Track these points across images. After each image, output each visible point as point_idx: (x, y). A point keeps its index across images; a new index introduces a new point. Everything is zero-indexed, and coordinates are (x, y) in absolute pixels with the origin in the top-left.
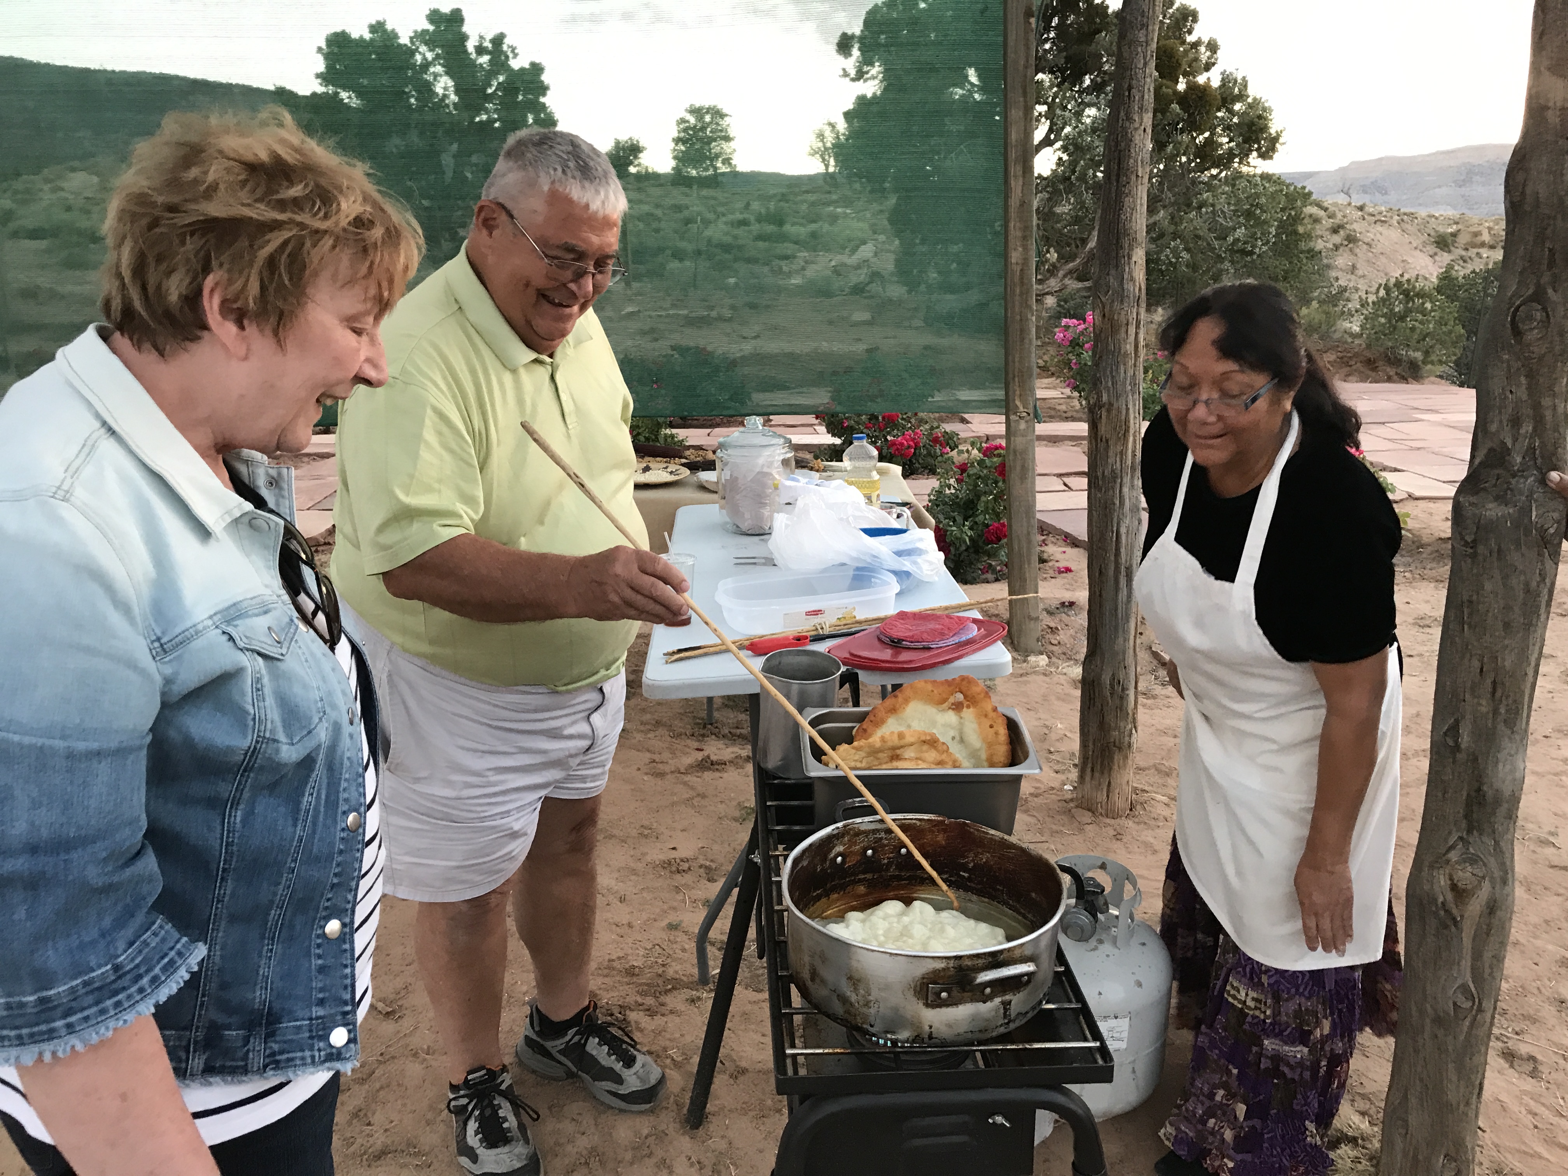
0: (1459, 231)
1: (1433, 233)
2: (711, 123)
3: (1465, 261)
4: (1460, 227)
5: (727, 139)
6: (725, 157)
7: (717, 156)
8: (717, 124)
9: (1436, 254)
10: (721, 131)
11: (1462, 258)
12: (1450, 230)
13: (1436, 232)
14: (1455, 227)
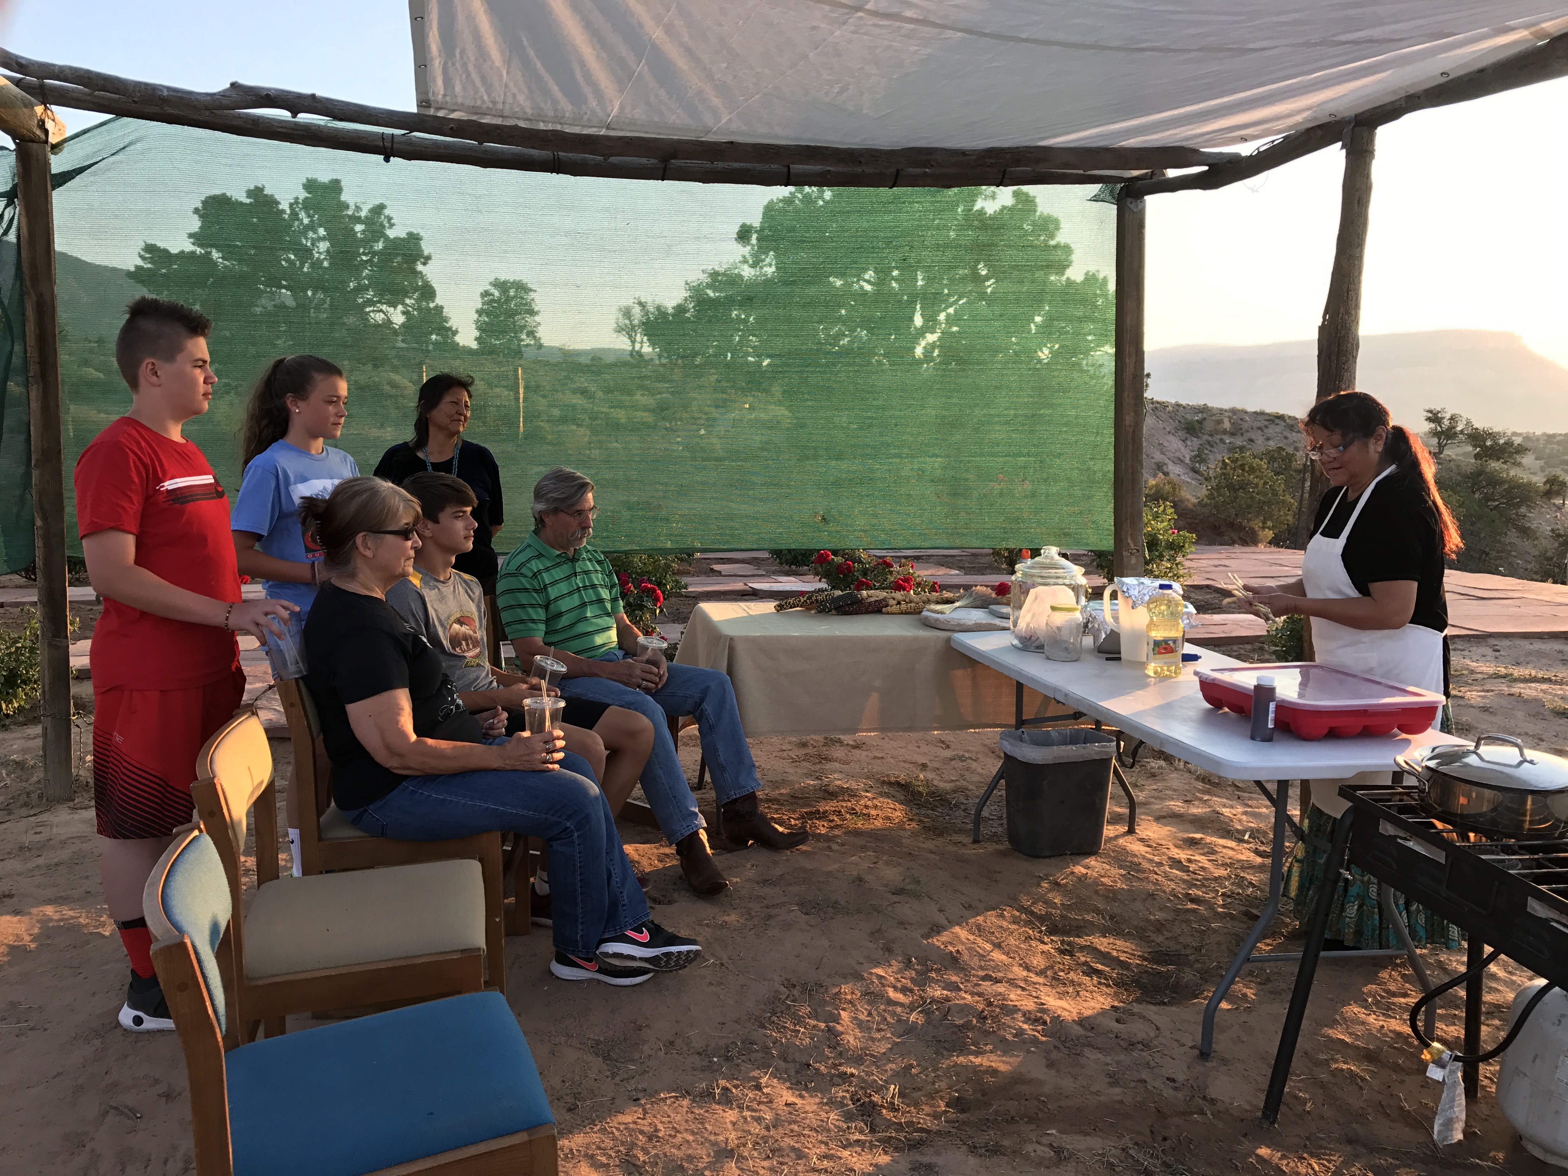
0: (1204, 419)
1: (1183, 421)
2: (515, 296)
3: (1212, 446)
4: (1205, 415)
5: (532, 313)
6: (529, 329)
7: (523, 327)
8: (522, 298)
9: (1186, 439)
10: (526, 304)
11: (1209, 442)
12: (1196, 418)
13: (1185, 419)
14: (1200, 415)
